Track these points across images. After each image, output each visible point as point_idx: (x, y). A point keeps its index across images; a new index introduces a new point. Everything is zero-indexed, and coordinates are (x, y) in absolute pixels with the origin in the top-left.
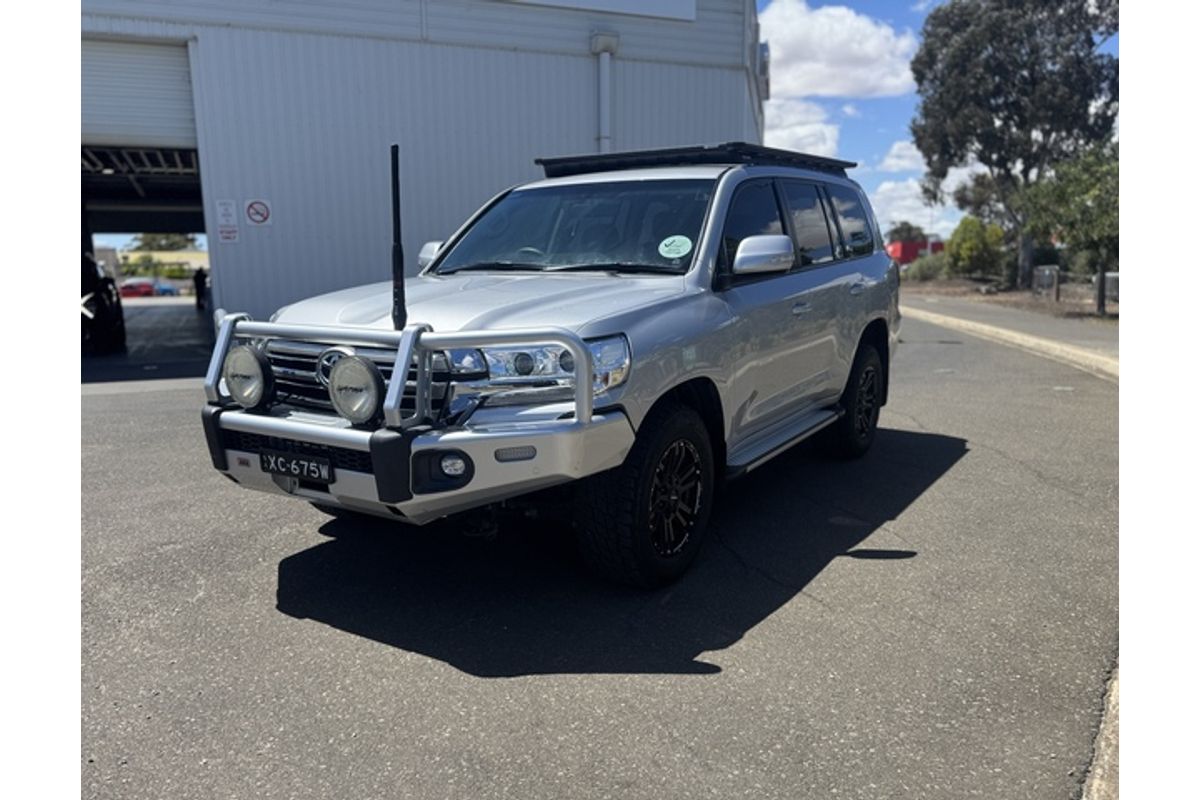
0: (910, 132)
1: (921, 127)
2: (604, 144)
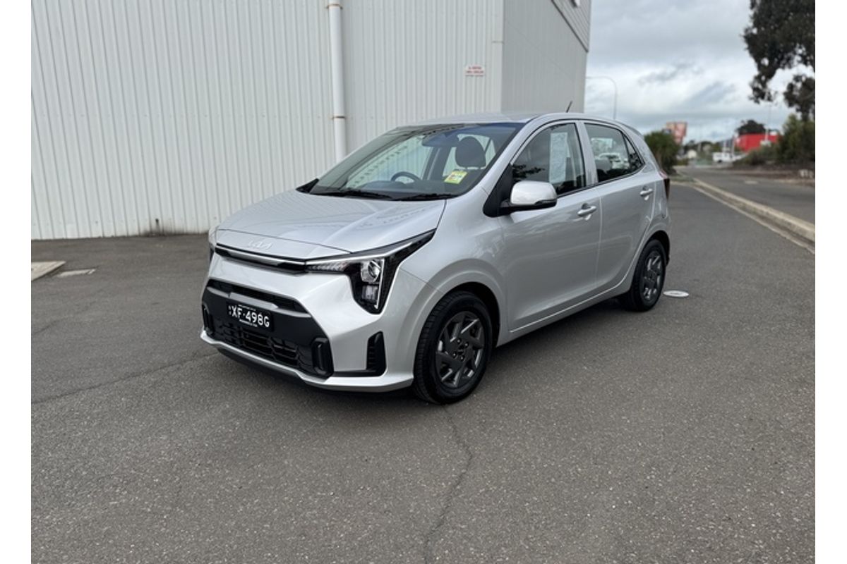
2: (333, 11)
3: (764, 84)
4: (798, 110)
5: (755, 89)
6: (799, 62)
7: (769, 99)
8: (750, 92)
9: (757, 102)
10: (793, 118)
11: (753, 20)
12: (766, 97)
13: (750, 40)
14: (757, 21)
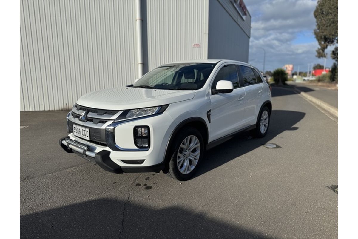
0: (314, 34)
1: (317, 32)
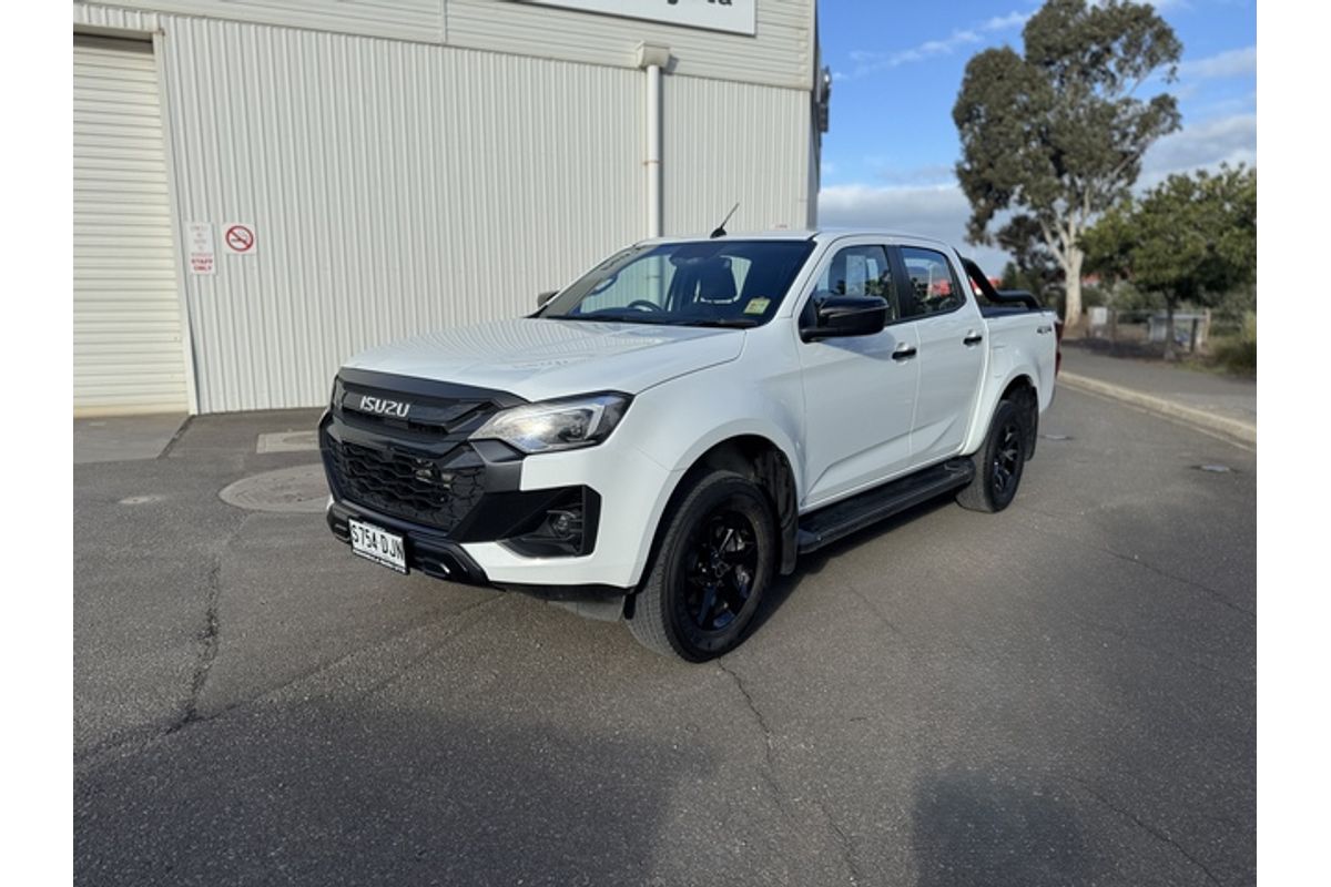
2: (653, 169)
3: (982, 226)
4: (1013, 253)
5: (972, 232)
6: (1015, 201)
7: (989, 243)
8: (966, 233)
9: (973, 245)
10: (1010, 266)
11: (965, 154)
12: (985, 240)
13: (962, 174)
14: (970, 156)
